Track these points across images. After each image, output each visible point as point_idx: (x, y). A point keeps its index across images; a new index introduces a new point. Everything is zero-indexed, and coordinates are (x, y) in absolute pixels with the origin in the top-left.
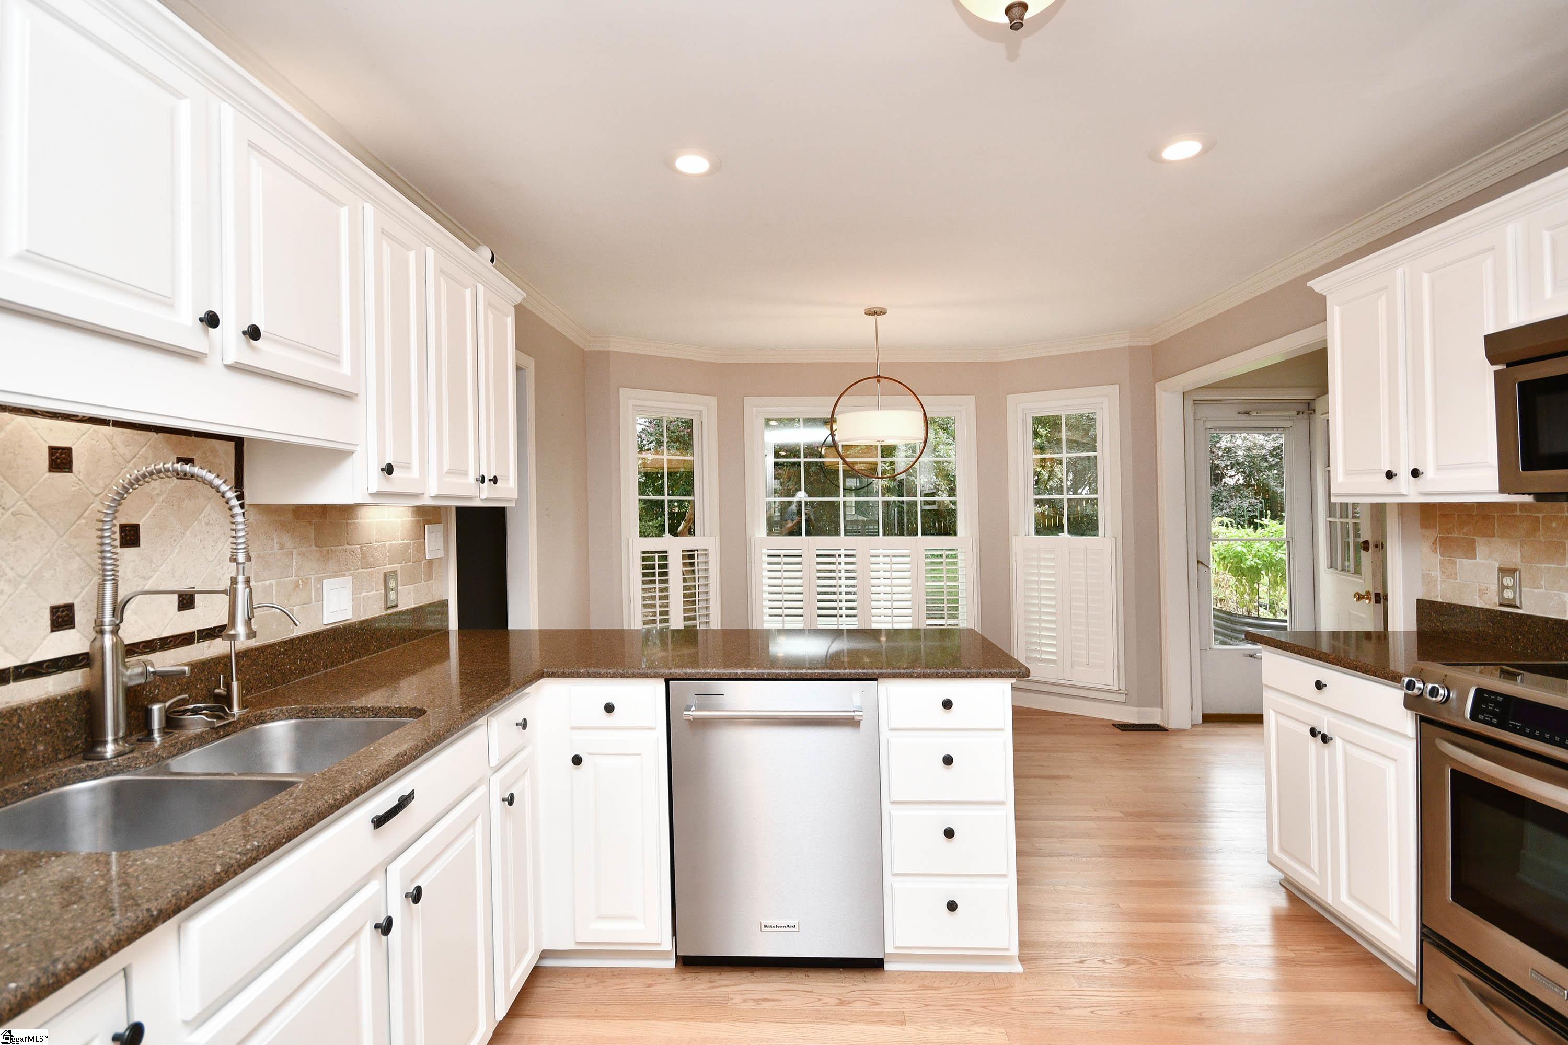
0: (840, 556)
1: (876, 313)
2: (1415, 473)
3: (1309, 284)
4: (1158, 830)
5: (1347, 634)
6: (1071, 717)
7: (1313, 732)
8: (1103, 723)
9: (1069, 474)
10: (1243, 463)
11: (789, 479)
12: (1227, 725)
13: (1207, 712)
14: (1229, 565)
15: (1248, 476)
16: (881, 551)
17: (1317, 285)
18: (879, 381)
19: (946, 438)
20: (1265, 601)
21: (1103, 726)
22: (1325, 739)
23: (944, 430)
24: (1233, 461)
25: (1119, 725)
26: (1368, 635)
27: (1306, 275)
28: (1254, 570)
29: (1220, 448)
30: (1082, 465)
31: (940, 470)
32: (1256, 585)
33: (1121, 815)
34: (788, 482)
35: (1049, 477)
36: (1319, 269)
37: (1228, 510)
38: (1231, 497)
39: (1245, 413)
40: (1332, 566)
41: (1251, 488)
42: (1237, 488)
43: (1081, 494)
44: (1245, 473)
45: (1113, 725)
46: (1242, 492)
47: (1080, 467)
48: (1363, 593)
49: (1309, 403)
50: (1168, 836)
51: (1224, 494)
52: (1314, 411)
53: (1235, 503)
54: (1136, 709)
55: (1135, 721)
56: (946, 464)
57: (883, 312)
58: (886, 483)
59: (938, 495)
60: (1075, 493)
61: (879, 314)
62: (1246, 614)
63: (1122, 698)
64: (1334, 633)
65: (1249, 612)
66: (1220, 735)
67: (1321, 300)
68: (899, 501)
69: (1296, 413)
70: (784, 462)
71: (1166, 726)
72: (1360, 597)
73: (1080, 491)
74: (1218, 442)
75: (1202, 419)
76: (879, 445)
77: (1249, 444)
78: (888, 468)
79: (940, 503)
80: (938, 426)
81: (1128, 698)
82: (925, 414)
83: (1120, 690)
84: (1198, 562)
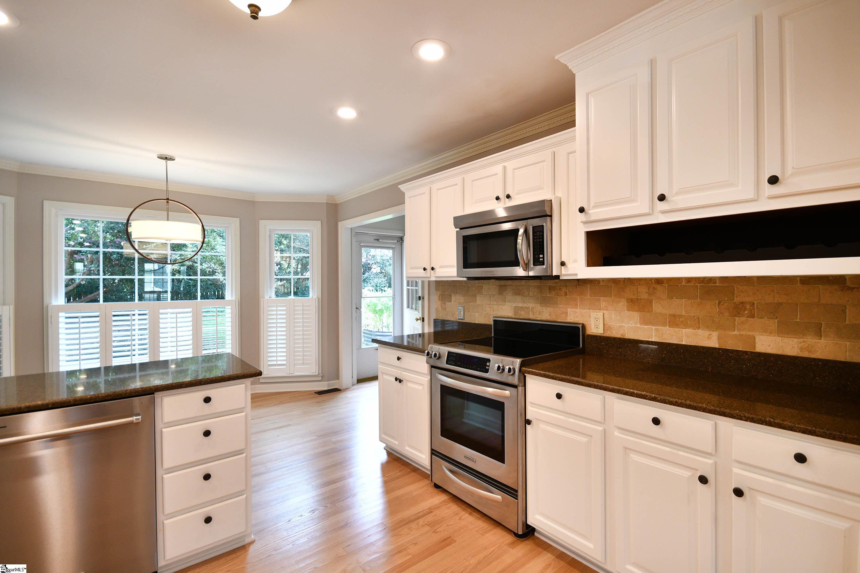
0: (134, 315)
1: (166, 158)
2: (433, 269)
3: (399, 187)
4: (333, 440)
5: (413, 335)
6: (293, 393)
7: (396, 379)
8: (309, 393)
9: (299, 265)
10: (379, 263)
11: (92, 262)
12: (367, 382)
13: (358, 379)
14: (371, 309)
15: (381, 268)
16: (169, 310)
17: (402, 187)
18: (168, 202)
19: (222, 242)
20: (385, 324)
21: (309, 394)
22: (400, 381)
23: (221, 237)
24: (376, 261)
25: (318, 392)
26: (420, 335)
27: (399, 183)
28: (381, 310)
29: (370, 255)
30: (306, 261)
31: (217, 260)
32: (382, 318)
33: (316, 437)
34: (91, 265)
35: (288, 266)
36: (403, 181)
37: (373, 284)
38: (374, 278)
39: (377, 240)
40: (408, 307)
41: (382, 274)
42: (377, 274)
43: (305, 275)
44: (380, 267)
45: (315, 393)
46: (379, 275)
47: (304, 262)
48: (418, 318)
49: (401, 238)
50: (337, 441)
51: (372, 276)
52: (403, 241)
53: (376, 280)
54: (327, 382)
55: (326, 389)
56: (221, 257)
57: (172, 159)
58: (176, 268)
59: (215, 275)
60: (302, 275)
61: (169, 160)
62: (378, 331)
63: (320, 379)
64: (408, 335)
65: (379, 330)
66: (364, 387)
67: (403, 194)
68: (187, 279)
69: (396, 242)
70: (87, 251)
71: (341, 388)
72: (417, 320)
73: (304, 274)
74: (369, 252)
75: (359, 241)
76: (169, 242)
77: (382, 254)
78: (178, 258)
79: (217, 280)
80: (217, 234)
81: (323, 378)
82: (203, 226)
83: (319, 374)
84: (356, 308)
